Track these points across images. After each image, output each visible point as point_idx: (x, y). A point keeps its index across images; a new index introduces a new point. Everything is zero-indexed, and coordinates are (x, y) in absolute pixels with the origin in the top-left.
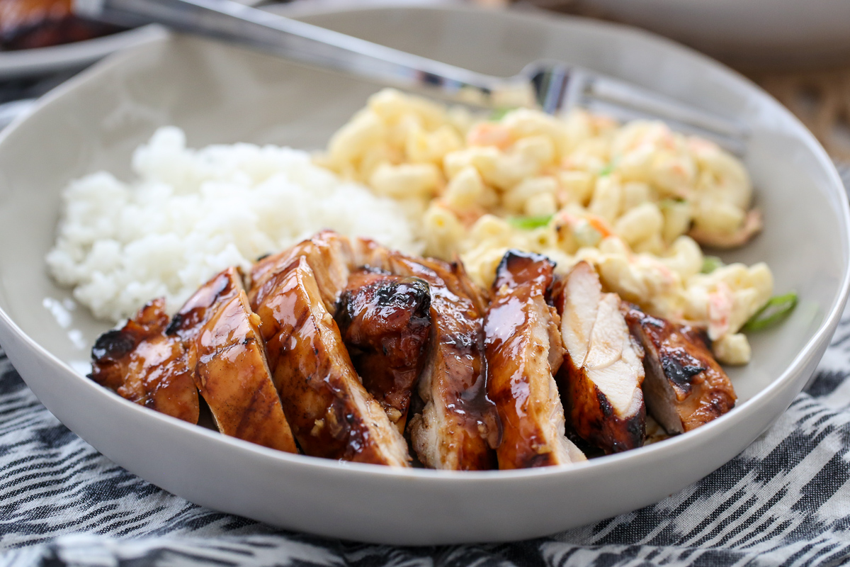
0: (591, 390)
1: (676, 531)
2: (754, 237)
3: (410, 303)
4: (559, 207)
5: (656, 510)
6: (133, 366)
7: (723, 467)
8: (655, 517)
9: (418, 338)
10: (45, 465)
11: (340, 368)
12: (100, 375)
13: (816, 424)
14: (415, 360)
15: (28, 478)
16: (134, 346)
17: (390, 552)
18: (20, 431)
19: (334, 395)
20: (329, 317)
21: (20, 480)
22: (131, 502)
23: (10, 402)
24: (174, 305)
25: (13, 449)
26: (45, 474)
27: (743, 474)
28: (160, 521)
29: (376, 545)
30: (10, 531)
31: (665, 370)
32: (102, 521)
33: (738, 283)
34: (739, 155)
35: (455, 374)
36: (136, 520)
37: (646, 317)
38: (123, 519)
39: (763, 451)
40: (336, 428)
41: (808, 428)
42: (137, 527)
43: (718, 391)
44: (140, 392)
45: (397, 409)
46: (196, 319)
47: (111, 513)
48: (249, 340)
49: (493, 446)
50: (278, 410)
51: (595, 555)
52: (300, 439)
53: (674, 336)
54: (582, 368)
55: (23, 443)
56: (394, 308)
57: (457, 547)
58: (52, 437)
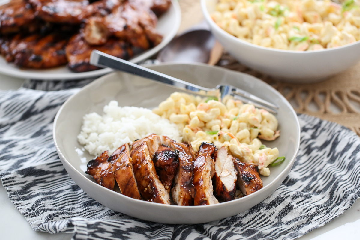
0: (221, 183)
1: (242, 223)
2: (278, 138)
3: (173, 157)
4: (221, 129)
5: (237, 217)
6: (98, 170)
7: (257, 205)
8: (237, 218)
9: (174, 167)
10: (73, 196)
11: (153, 174)
12: (89, 172)
13: (285, 195)
14: (174, 172)
15: (68, 199)
16: (99, 164)
17: (163, 225)
18: (67, 186)
19: (150, 182)
20: (151, 160)
21: (66, 200)
22: (95, 207)
23: (65, 177)
24: (111, 153)
25: (65, 191)
26: (73, 198)
27: (262, 208)
28: (102, 213)
29: (159, 223)
30: (62, 214)
31: (243, 178)
32: (87, 212)
33: (268, 153)
34: (275, 114)
35: (184, 177)
36: (96, 212)
37: (239, 162)
38: (93, 212)
39: (268, 202)
40: (150, 191)
41: (282, 196)
42: (96, 215)
43: (258, 184)
44: (99, 177)
45: (168, 186)
46: (116, 158)
47: (89, 210)
48: (128, 165)
49: (193, 197)
50: (135, 185)
51: (218, 228)
52: (141, 193)
53: (247, 168)
54: (219, 177)
55: (67, 189)
56: (169, 158)
57: (181, 225)
58: (75, 188)
